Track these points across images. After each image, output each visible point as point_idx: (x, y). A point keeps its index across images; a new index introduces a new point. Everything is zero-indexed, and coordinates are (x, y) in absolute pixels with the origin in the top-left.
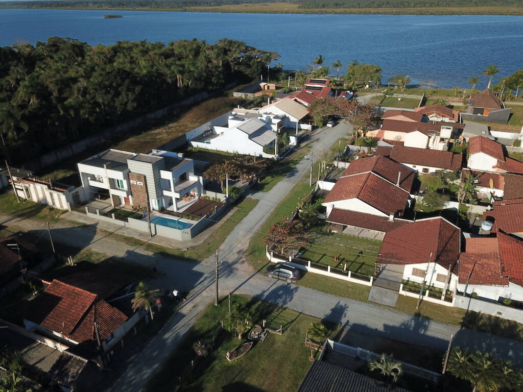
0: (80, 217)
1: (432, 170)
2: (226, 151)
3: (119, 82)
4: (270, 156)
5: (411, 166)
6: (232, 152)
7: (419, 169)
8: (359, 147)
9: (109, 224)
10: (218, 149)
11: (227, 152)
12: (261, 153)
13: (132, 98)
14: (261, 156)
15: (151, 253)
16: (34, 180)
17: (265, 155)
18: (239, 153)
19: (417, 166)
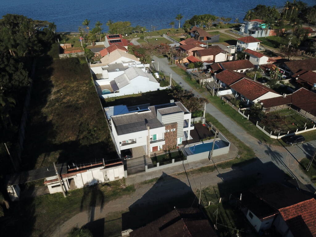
0: (142, 176)
1: (244, 70)
2: (132, 94)
3: (6, 63)
4: (164, 88)
5: (236, 71)
6: (137, 93)
7: (239, 71)
8: (193, 69)
9: (173, 168)
10: (126, 94)
11: (134, 95)
12: (158, 88)
13: (27, 74)
14: (158, 90)
15: (229, 169)
16: (78, 169)
17: (161, 88)
18: (142, 92)
19: (238, 70)
